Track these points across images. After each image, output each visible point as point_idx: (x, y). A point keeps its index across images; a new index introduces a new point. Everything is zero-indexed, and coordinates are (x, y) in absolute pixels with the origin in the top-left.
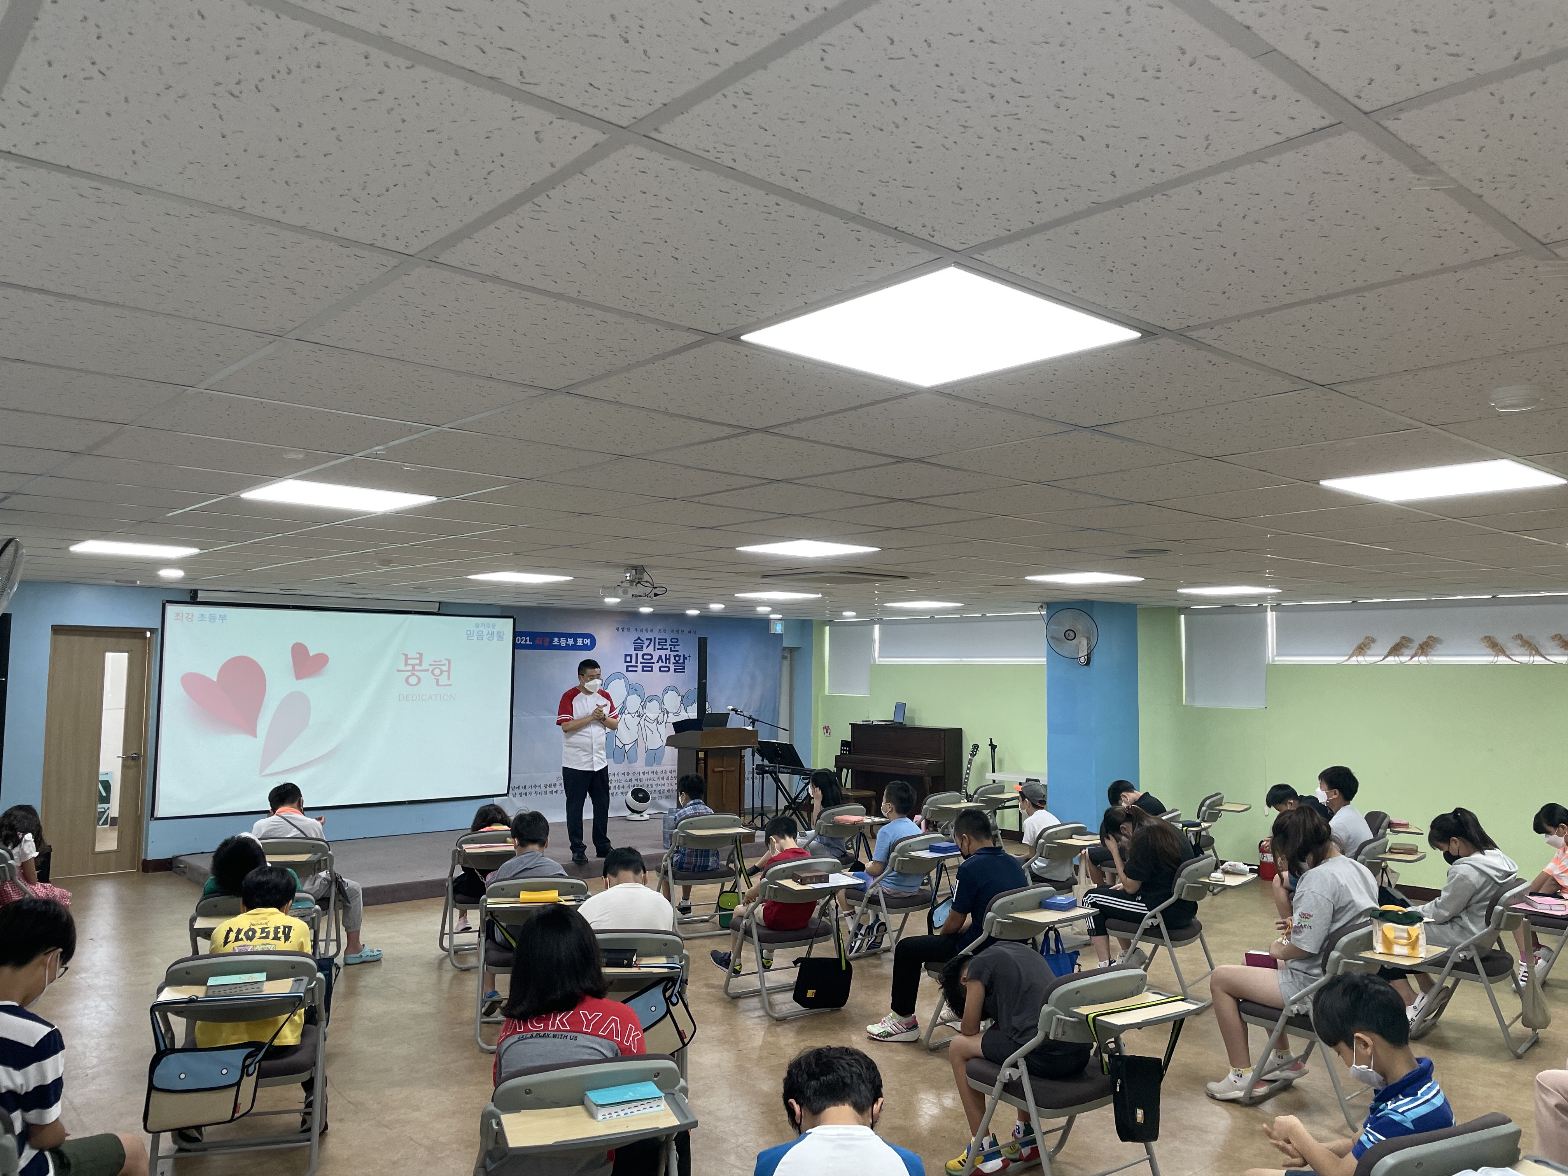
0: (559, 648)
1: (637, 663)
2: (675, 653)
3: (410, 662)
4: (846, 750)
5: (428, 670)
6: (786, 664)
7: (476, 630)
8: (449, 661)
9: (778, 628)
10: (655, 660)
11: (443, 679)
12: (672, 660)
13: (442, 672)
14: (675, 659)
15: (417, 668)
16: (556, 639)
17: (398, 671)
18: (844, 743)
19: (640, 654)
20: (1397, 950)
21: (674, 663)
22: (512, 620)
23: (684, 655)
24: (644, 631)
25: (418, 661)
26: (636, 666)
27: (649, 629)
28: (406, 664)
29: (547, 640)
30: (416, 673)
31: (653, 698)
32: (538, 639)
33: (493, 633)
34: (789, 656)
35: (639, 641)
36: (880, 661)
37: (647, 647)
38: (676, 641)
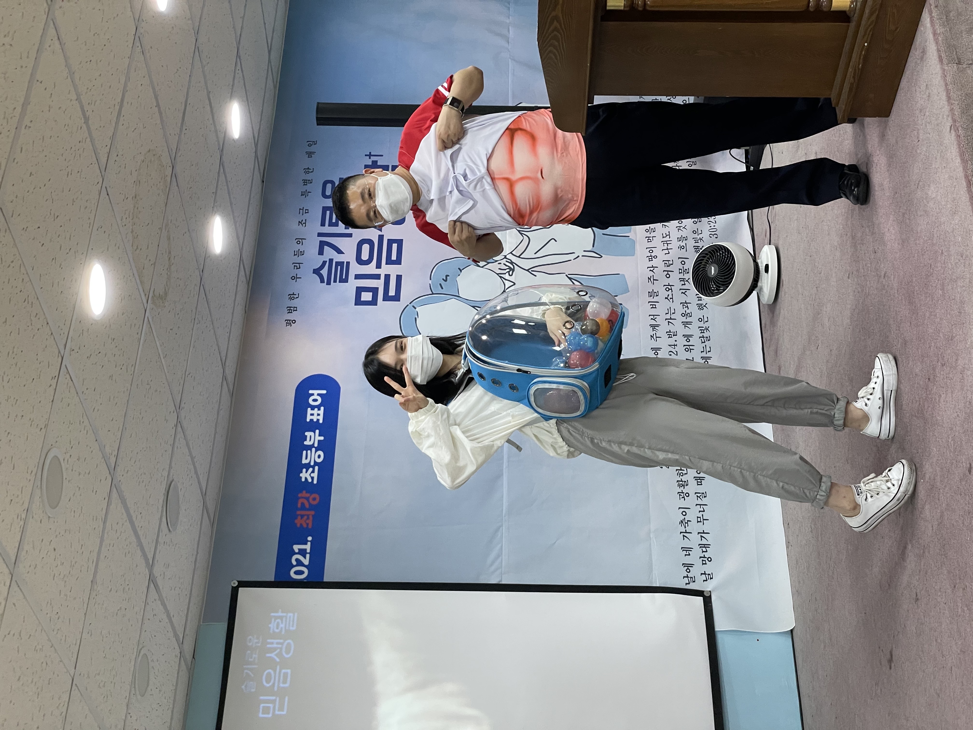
0: (326, 468)
1: (378, 277)
16: (304, 475)
19: (356, 269)
22: (244, 592)
26: (387, 277)
27: (297, 247)
29: (305, 499)
32: (298, 522)
35: (324, 272)
38: (329, 186)
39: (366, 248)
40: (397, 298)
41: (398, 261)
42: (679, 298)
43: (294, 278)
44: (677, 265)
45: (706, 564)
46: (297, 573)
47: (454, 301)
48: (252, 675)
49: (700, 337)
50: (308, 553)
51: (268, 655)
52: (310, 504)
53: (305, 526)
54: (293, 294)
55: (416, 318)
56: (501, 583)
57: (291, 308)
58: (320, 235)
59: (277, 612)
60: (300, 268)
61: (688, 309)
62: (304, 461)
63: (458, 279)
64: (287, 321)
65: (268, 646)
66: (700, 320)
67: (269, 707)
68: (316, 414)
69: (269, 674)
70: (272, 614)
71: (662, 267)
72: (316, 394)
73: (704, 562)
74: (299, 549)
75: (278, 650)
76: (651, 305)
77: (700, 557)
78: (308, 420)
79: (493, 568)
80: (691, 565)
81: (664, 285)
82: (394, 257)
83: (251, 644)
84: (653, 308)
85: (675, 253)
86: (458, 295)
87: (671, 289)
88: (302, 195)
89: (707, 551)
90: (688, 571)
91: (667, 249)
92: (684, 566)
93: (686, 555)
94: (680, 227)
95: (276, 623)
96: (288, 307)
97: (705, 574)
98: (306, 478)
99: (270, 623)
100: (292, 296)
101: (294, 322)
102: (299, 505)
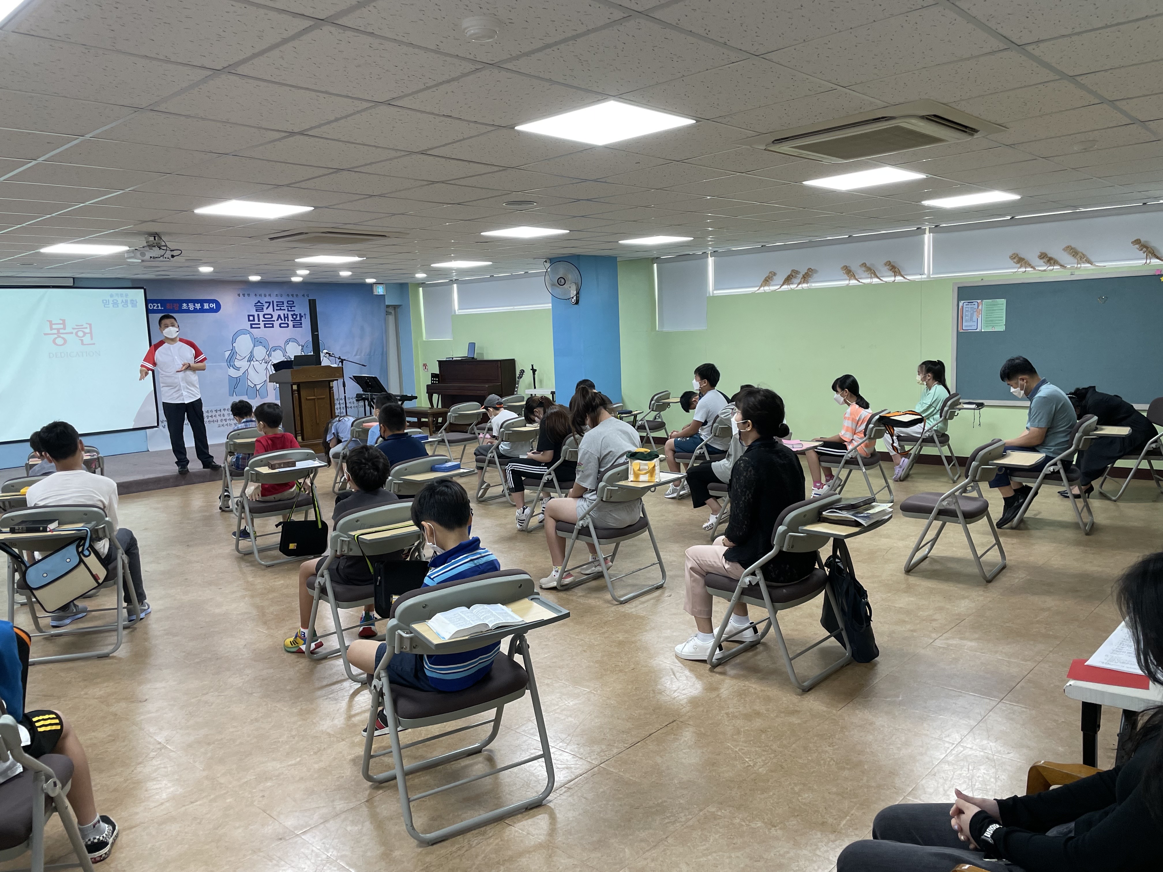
0: (188, 311)
1: (259, 321)
2: (293, 313)
3: (54, 327)
4: (436, 381)
5: (72, 333)
6: (391, 319)
7: (111, 299)
8: (90, 325)
9: (380, 290)
10: (275, 318)
11: (87, 339)
12: (290, 318)
13: (85, 334)
14: (293, 317)
15: (61, 331)
16: (185, 305)
17: (45, 334)
18: (434, 376)
19: (261, 314)
20: (642, 478)
21: (292, 321)
22: (143, 290)
23: (300, 314)
24: (263, 295)
25: (62, 326)
26: (259, 324)
27: (267, 295)
28: (51, 329)
29: (176, 306)
30: (62, 335)
31: (277, 348)
32: (168, 305)
33: (127, 301)
34: (393, 312)
35: (259, 304)
36: (459, 312)
37: (267, 308)
38: (292, 303)
39: (270, 316)
40: (252, 327)
41: (265, 327)
43: (256, 295)
46: (151, 306)
47: (253, 345)
50: (158, 308)
54: (250, 295)
55: (245, 335)
58: (273, 302)
60: (260, 296)
62: (189, 304)
63: (261, 346)
64: (239, 294)
68: (206, 306)
72: (214, 306)
74: (159, 305)
78: (204, 304)
82: (267, 326)
86: (255, 347)
88: (287, 295)
96: (244, 295)
101: (239, 296)
102: (174, 304)
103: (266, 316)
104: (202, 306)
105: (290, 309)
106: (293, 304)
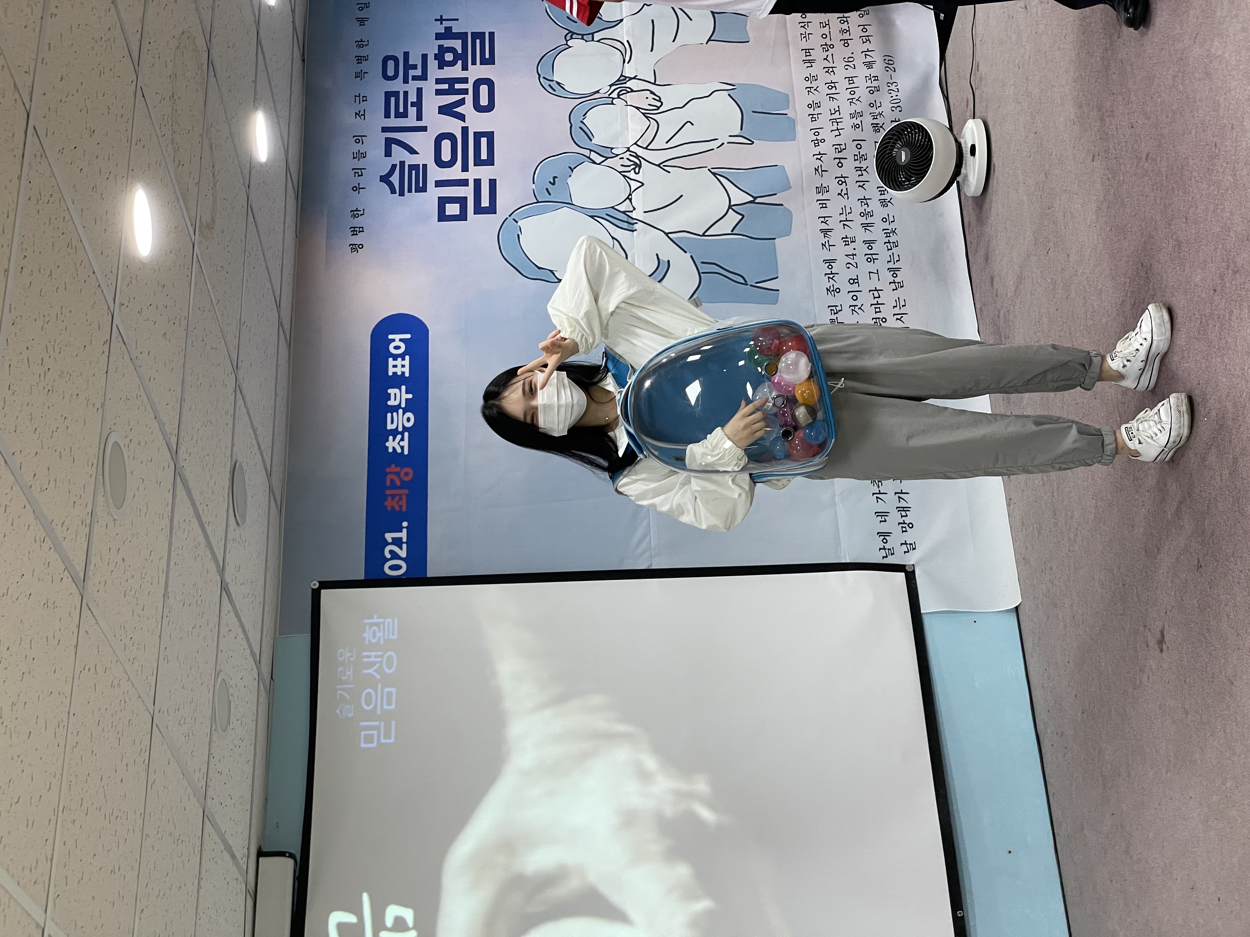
0: (419, 433)
1: (464, 183)
2: (432, 64)
10: (453, 126)
12: (454, 72)
14: (452, 64)
19: (435, 173)
21: (465, 68)
22: (328, 595)
23: (438, 36)
27: (356, 147)
29: (395, 475)
31: (577, 125)
32: (389, 504)
35: (395, 179)
38: (391, 64)
39: (446, 145)
40: (492, 209)
41: (490, 162)
42: (856, 193)
43: (356, 189)
44: (852, 150)
45: (906, 531)
46: (392, 568)
47: (566, 210)
48: (348, 697)
49: (885, 243)
50: (404, 543)
51: (365, 671)
52: (402, 481)
53: (397, 508)
54: (357, 210)
55: (518, 235)
56: (651, 568)
57: (356, 229)
58: (385, 130)
59: (373, 618)
60: (362, 175)
61: (868, 206)
62: (390, 427)
63: (568, 181)
64: (351, 246)
65: (365, 660)
66: (884, 220)
67: (372, 735)
68: (399, 366)
69: (369, 695)
70: (366, 621)
71: (832, 153)
72: (397, 340)
73: (904, 529)
74: (392, 538)
75: (378, 665)
76: (820, 204)
77: (899, 523)
78: (390, 374)
79: (639, 551)
80: (888, 534)
81: (836, 178)
82: (484, 156)
83: (341, 659)
84: (823, 207)
85: (848, 135)
86: (570, 202)
87: (845, 182)
88: (356, 77)
89: (907, 516)
90: (885, 541)
91: (838, 129)
92: (880, 536)
93: (881, 521)
94: (852, 99)
95: (371, 632)
96: (351, 228)
97: (906, 544)
98: (394, 448)
99: (364, 632)
100: (355, 213)
101: (361, 246)
102: (388, 483)
103: (446, 156)
104: (397, 381)
105: (418, 72)
106: (395, 59)
